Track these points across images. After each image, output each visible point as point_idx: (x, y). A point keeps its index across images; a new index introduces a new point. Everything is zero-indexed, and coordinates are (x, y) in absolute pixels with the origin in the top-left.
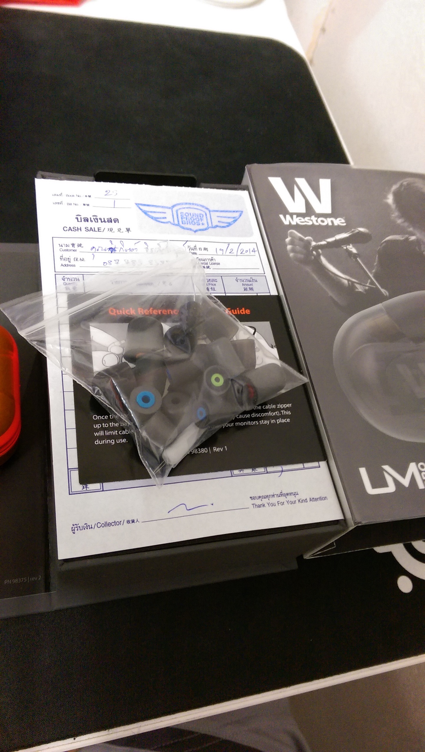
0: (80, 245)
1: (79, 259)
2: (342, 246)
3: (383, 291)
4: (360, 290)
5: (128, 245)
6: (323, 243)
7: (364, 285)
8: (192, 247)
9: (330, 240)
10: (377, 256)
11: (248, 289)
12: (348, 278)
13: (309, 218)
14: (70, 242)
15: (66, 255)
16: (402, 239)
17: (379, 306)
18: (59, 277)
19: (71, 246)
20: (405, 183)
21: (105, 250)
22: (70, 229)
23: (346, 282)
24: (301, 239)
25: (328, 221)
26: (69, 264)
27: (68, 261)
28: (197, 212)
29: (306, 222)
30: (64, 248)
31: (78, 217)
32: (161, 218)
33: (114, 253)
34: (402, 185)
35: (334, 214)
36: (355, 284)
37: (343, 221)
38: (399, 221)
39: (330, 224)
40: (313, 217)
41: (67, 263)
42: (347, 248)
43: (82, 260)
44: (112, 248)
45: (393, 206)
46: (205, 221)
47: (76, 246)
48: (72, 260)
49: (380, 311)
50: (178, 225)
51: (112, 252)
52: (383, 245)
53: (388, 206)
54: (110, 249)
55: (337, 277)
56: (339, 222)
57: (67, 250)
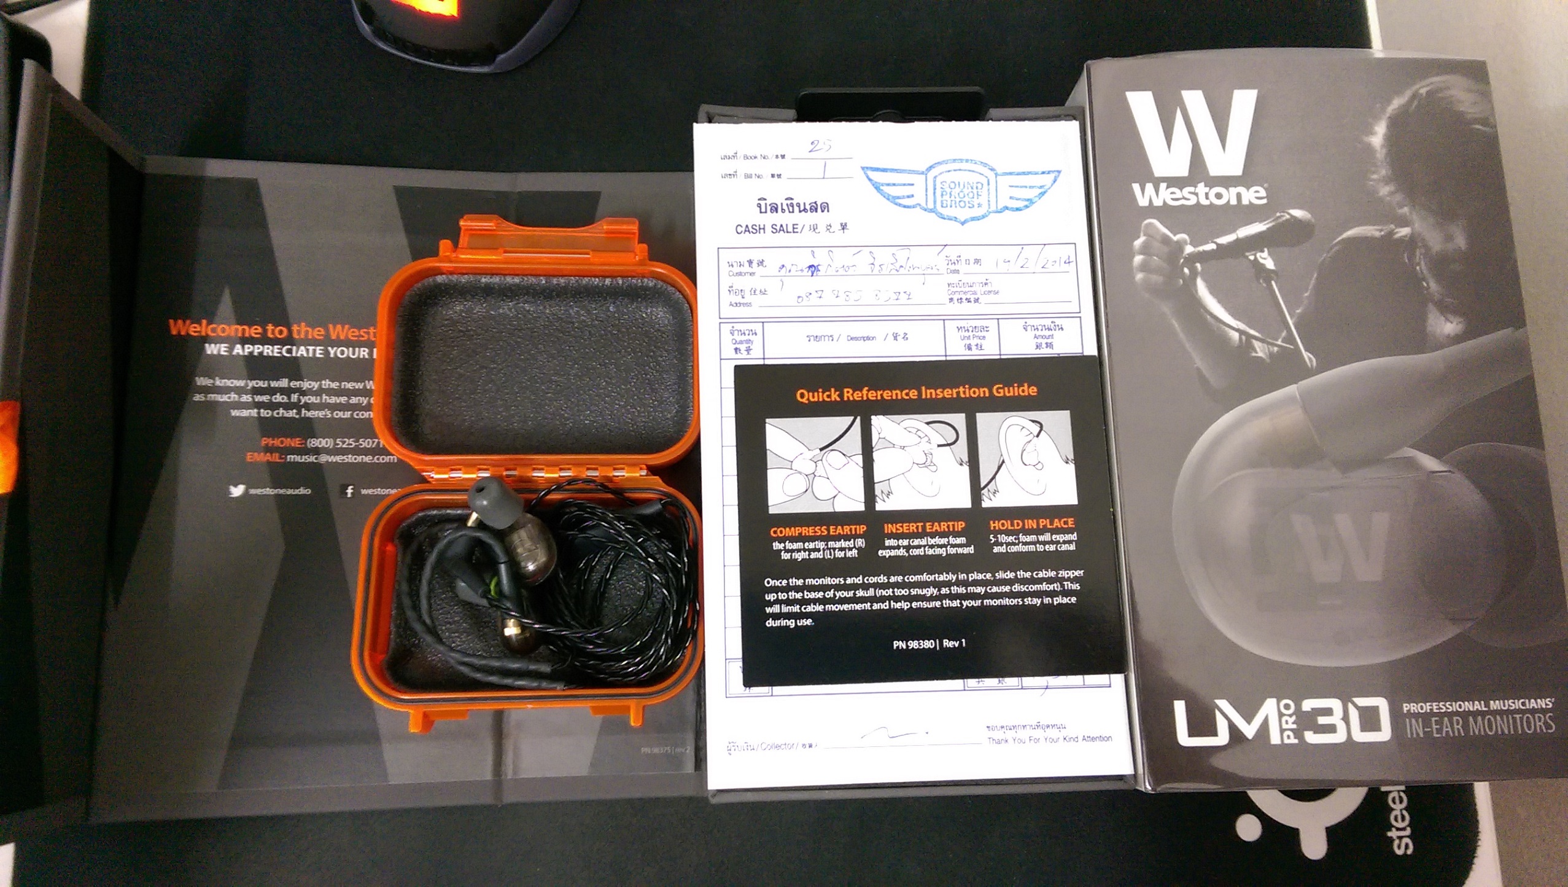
0: (761, 263)
1: (758, 292)
2: (1247, 254)
3: (1306, 355)
4: (1260, 354)
5: (843, 257)
6: (1210, 247)
7: (1269, 343)
8: (954, 258)
9: (1224, 240)
10: (1315, 275)
11: (1044, 345)
12: (1242, 326)
13: (1192, 189)
14: (744, 256)
15: (740, 283)
16: (1377, 234)
17: (1292, 389)
18: (726, 328)
19: (747, 264)
20: (1423, 91)
21: (802, 270)
22: (747, 230)
23: (1235, 336)
24: (1166, 240)
25: (1230, 196)
26: (742, 301)
27: (740, 296)
28: (974, 178)
29: (1184, 198)
30: (736, 269)
31: (763, 203)
32: (903, 197)
33: (817, 275)
34: (1414, 96)
35: (1246, 179)
36: (1254, 341)
37: (1263, 193)
38: (1384, 190)
39: (1234, 202)
40: (1201, 188)
41: (739, 299)
42: (1256, 258)
43: (763, 293)
44: (813, 266)
45: (1381, 154)
46: (983, 200)
47: (755, 264)
48: (747, 294)
49: (1291, 400)
50: (934, 212)
51: (812, 276)
52: (1337, 248)
53: (1369, 149)
54: (810, 267)
55: (1221, 325)
56: (1253, 195)
57: (740, 274)
